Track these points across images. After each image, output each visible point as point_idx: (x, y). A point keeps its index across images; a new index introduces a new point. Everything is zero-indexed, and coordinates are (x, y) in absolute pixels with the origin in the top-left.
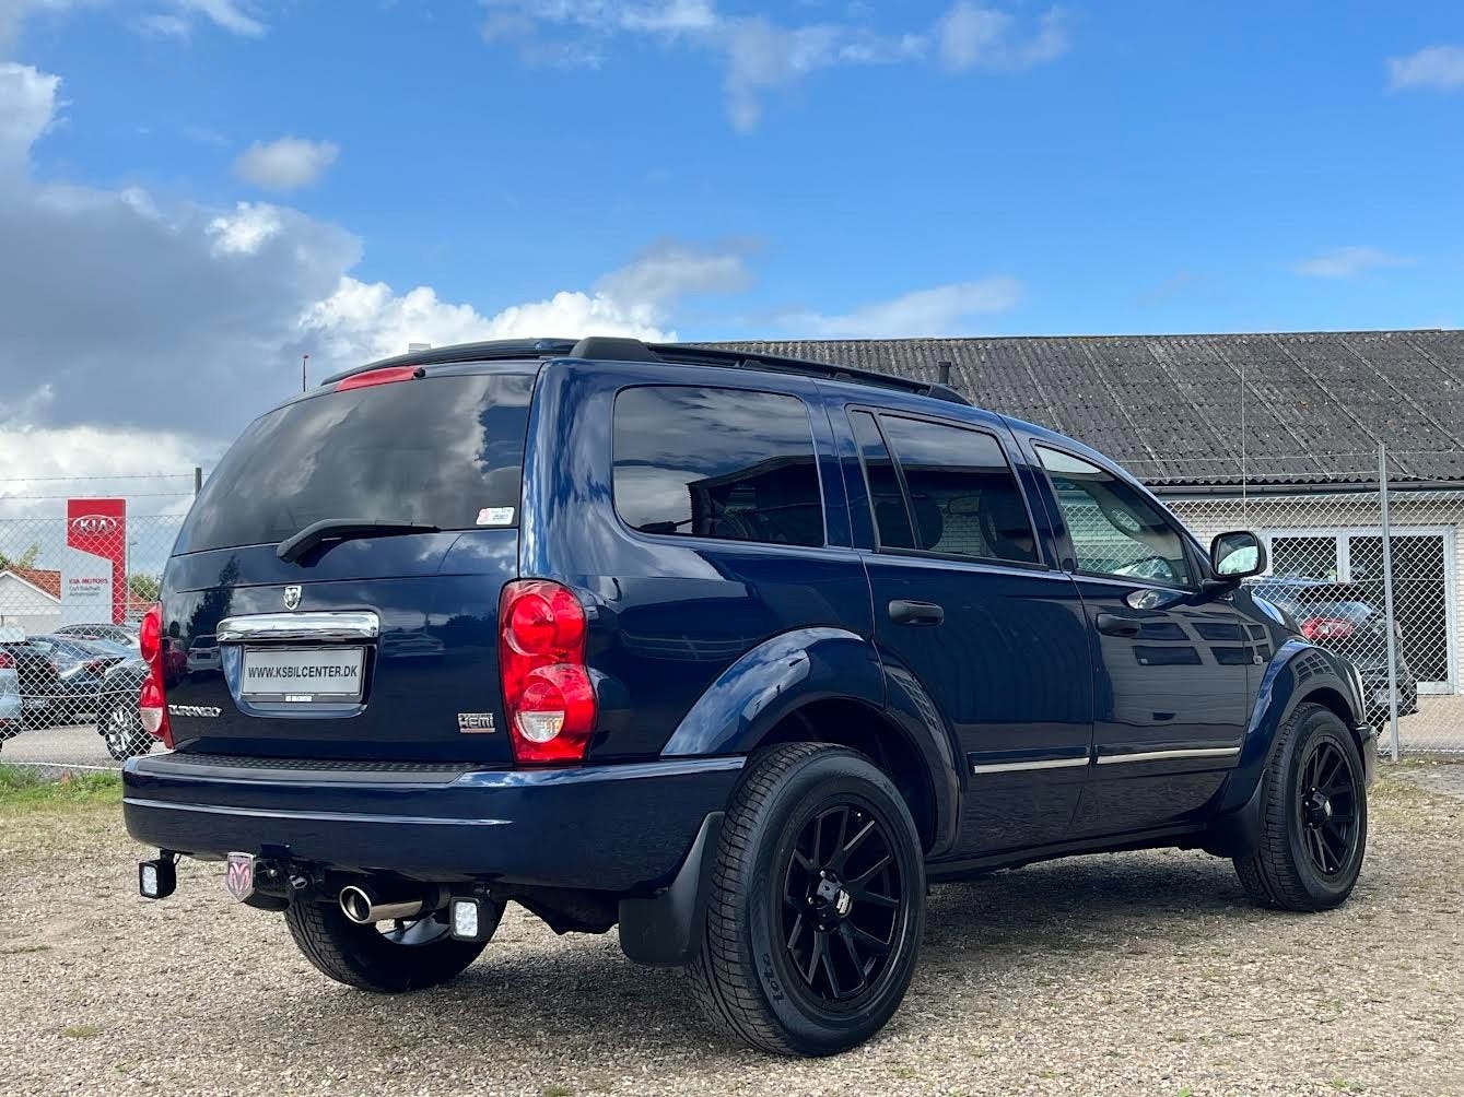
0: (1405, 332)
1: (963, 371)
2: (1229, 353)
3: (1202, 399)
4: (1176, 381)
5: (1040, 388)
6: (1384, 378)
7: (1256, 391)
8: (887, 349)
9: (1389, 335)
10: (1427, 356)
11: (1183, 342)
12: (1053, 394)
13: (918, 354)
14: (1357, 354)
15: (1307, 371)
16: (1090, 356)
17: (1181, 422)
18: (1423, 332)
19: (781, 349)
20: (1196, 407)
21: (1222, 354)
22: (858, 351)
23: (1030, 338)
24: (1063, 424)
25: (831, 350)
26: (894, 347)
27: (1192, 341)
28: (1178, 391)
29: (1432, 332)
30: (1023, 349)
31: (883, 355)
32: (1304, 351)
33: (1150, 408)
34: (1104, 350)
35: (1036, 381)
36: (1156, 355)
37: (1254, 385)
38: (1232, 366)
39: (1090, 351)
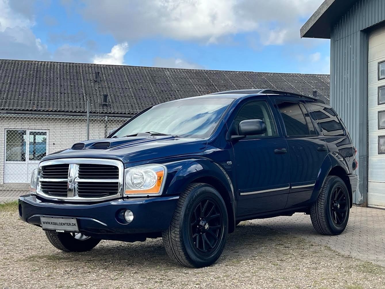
0: (242, 72)
1: (104, 75)
3: (179, 89)
4: (171, 83)
5: (128, 83)
6: (234, 85)
7: (195, 87)
8: (79, 67)
9: (238, 73)
10: (248, 80)
11: (176, 71)
12: (132, 85)
13: (90, 69)
14: (228, 78)
15: (212, 82)
16: (146, 73)
18: (248, 72)
19: (43, 64)
20: (177, 91)
21: (187, 75)
22: (70, 66)
24: (134, 94)
25: (60, 65)
26: (82, 66)
27: (178, 71)
28: (172, 86)
29: (250, 72)
30: (125, 69)
32: (212, 75)
33: (162, 91)
34: (151, 72)
35: (127, 80)
36: (167, 74)
37: (195, 85)
38: (189, 79)
39: (146, 72)
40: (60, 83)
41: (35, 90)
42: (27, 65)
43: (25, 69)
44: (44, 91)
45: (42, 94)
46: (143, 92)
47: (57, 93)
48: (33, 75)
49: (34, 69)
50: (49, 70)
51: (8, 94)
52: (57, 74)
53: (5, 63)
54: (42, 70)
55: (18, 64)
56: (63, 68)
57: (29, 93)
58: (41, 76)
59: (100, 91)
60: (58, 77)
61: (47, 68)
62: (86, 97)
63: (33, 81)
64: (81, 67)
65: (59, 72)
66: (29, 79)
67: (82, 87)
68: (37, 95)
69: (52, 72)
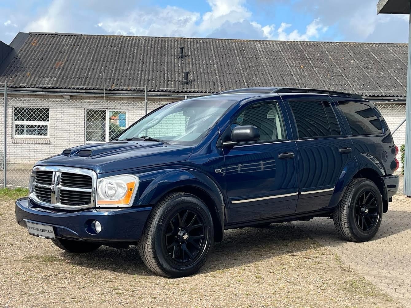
0: (344, 43)
1: (189, 50)
2: (282, 48)
3: (268, 64)
4: (261, 57)
5: (214, 58)
6: (331, 59)
7: (287, 62)
8: (165, 41)
9: (338, 44)
10: (348, 51)
11: (268, 43)
12: (218, 60)
13: (176, 43)
14: (325, 50)
15: (306, 55)
16: (235, 47)
17: (258, 72)
18: (350, 43)
19: (128, 39)
20: (265, 67)
21: (280, 48)
22: (155, 41)
23: (216, 39)
24: (218, 71)
25: (146, 40)
27: (271, 43)
28: (261, 60)
29: (353, 43)
30: (213, 43)
31: (163, 43)
32: (308, 48)
33: (249, 67)
34: (240, 45)
35: (214, 55)
36: (257, 47)
37: (287, 59)
38: (282, 52)
39: (235, 45)
40: (143, 59)
41: (116, 67)
42: (111, 40)
43: (110, 45)
44: (125, 68)
45: (123, 73)
46: (228, 69)
47: (138, 71)
48: (117, 51)
49: (118, 44)
50: (133, 45)
51: (88, 72)
52: (141, 49)
53: (90, 39)
54: (126, 45)
55: (103, 39)
56: (148, 43)
57: (110, 71)
58: (125, 52)
59: (182, 68)
60: (142, 53)
61: (132, 43)
62: (168, 75)
63: (115, 58)
64: (167, 41)
65: (143, 47)
66: (112, 56)
67: (164, 63)
68: (117, 73)
69: (136, 48)
